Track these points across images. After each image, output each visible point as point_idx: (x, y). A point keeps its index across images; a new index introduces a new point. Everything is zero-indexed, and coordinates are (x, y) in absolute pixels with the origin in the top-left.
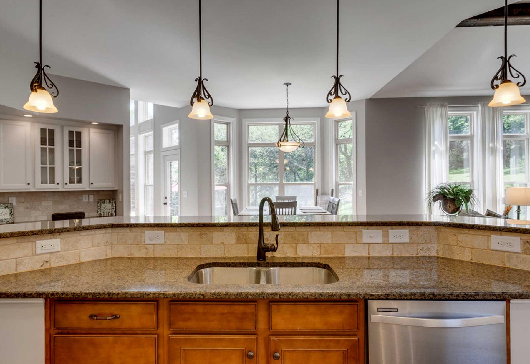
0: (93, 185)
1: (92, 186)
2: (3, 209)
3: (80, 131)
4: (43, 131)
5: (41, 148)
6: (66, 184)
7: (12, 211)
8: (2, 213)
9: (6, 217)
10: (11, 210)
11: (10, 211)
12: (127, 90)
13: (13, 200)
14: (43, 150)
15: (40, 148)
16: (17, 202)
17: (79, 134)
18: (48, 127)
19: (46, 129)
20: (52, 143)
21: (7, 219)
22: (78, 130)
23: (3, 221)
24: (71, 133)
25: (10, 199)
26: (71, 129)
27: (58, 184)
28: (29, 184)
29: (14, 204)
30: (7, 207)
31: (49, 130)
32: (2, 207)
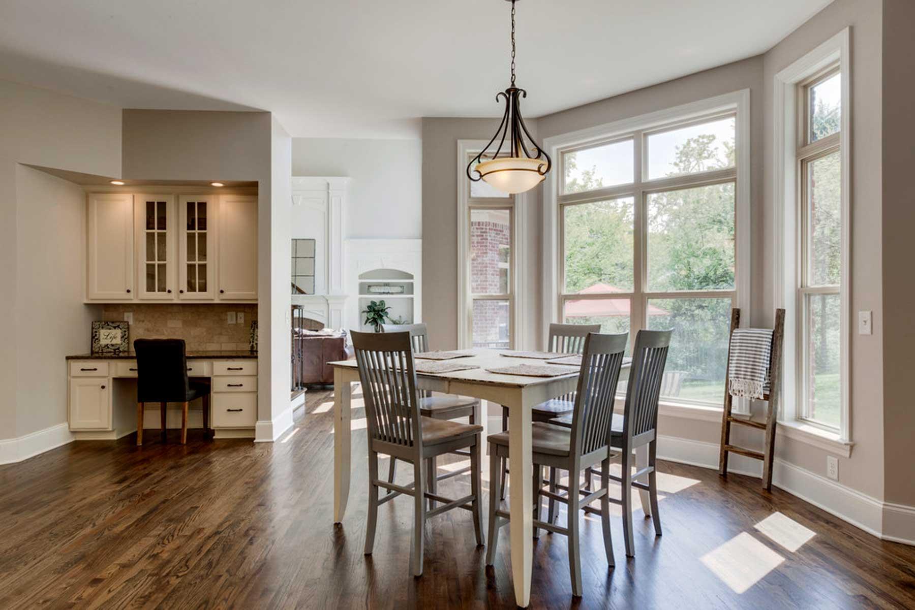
0: (224, 294)
1: (223, 296)
2: (110, 329)
3: (204, 201)
4: (150, 206)
5: (147, 234)
6: (181, 292)
7: (126, 333)
8: (108, 336)
9: (114, 342)
10: (125, 331)
11: (122, 333)
12: (266, 115)
13: (129, 317)
14: (150, 237)
15: (145, 234)
16: (136, 320)
17: (203, 206)
18: (156, 199)
19: (154, 203)
20: (162, 225)
21: (117, 344)
22: (202, 199)
23: (108, 348)
24: (191, 206)
25: (126, 314)
26: (192, 199)
27: (169, 292)
28: (128, 291)
29: (131, 323)
30: (118, 327)
31: (158, 203)
32: (109, 327)
